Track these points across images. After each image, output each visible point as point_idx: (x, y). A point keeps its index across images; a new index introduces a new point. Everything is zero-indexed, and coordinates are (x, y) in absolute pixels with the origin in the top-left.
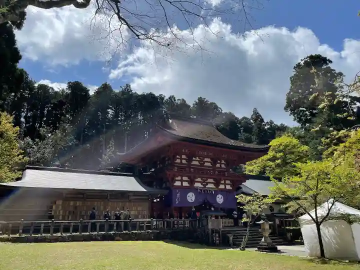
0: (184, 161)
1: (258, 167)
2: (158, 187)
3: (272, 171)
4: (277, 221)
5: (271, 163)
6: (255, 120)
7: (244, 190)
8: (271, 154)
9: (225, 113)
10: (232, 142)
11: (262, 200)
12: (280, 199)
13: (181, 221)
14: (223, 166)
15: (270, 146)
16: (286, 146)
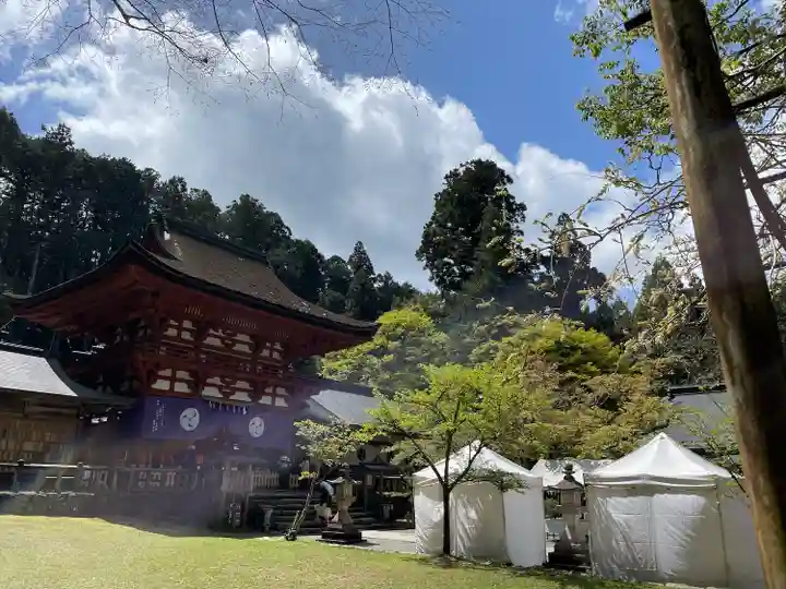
0: (186, 336)
1: (347, 364)
2: (109, 389)
3: (374, 375)
4: (369, 480)
5: (375, 360)
6: (358, 267)
7: (313, 410)
8: (378, 340)
9: (298, 241)
10: (304, 307)
11: (349, 433)
12: (384, 434)
13: (157, 474)
14: (276, 355)
15: (380, 325)
16: (409, 328)
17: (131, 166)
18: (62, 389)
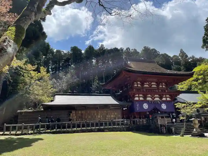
0: (139, 86)
1: (186, 85)
2: (125, 101)
3: (196, 87)
4: (203, 118)
5: (195, 83)
6: (182, 57)
7: (178, 100)
8: (195, 76)
9: (162, 54)
10: (168, 71)
11: (193, 105)
12: (205, 104)
13: (141, 120)
14: (164, 86)
15: (194, 72)
16: (205, 71)
17: (117, 49)
18: (115, 102)
